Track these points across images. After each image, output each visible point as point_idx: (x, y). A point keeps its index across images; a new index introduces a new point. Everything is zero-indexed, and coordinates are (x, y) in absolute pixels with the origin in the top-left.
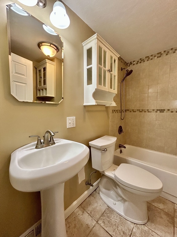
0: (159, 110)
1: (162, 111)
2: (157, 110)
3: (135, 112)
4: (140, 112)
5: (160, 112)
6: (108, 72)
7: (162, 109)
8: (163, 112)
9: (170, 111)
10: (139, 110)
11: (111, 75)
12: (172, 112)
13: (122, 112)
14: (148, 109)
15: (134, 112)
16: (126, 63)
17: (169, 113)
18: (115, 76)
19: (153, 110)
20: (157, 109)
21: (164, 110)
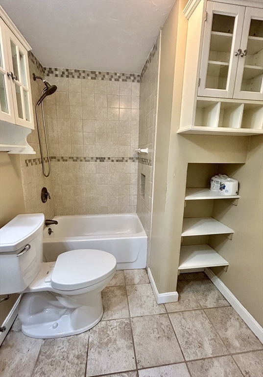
0: (99, 158)
1: (102, 159)
2: (97, 158)
3: (66, 161)
4: (74, 161)
5: (100, 161)
6: (9, 79)
7: (102, 157)
8: (103, 161)
9: (110, 160)
10: (73, 158)
11: (17, 87)
12: (113, 161)
13: (45, 161)
14: (85, 156)
15: (63, 161)
16: (42, 67)
17: (110, 162)
18: (25, 91)
19: (92, 158)
20: (97, 156)
21: (105, 158)
